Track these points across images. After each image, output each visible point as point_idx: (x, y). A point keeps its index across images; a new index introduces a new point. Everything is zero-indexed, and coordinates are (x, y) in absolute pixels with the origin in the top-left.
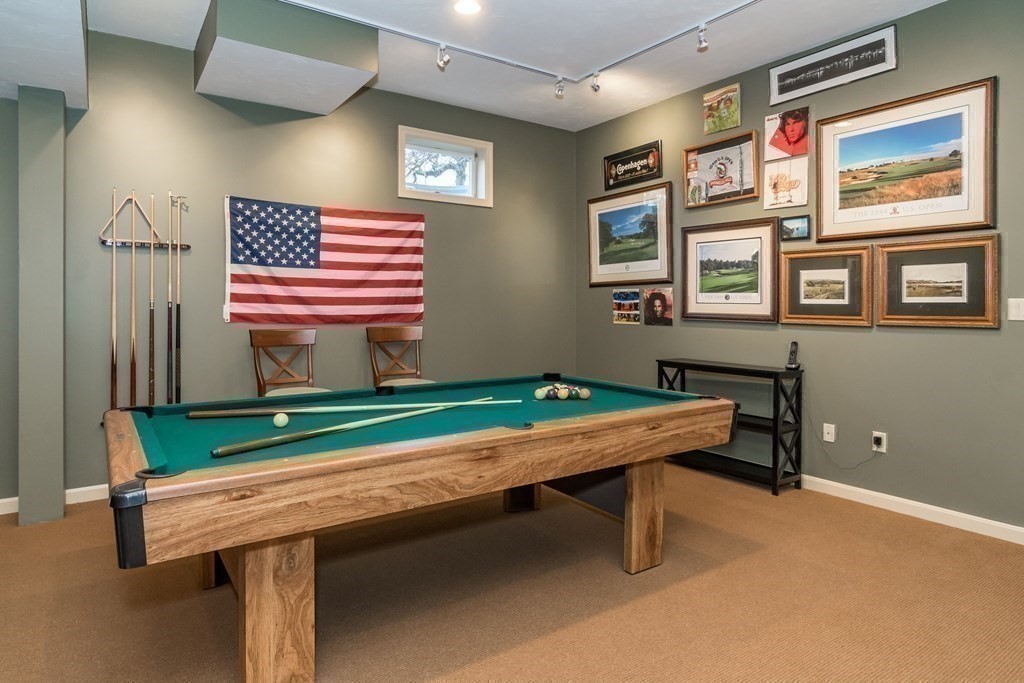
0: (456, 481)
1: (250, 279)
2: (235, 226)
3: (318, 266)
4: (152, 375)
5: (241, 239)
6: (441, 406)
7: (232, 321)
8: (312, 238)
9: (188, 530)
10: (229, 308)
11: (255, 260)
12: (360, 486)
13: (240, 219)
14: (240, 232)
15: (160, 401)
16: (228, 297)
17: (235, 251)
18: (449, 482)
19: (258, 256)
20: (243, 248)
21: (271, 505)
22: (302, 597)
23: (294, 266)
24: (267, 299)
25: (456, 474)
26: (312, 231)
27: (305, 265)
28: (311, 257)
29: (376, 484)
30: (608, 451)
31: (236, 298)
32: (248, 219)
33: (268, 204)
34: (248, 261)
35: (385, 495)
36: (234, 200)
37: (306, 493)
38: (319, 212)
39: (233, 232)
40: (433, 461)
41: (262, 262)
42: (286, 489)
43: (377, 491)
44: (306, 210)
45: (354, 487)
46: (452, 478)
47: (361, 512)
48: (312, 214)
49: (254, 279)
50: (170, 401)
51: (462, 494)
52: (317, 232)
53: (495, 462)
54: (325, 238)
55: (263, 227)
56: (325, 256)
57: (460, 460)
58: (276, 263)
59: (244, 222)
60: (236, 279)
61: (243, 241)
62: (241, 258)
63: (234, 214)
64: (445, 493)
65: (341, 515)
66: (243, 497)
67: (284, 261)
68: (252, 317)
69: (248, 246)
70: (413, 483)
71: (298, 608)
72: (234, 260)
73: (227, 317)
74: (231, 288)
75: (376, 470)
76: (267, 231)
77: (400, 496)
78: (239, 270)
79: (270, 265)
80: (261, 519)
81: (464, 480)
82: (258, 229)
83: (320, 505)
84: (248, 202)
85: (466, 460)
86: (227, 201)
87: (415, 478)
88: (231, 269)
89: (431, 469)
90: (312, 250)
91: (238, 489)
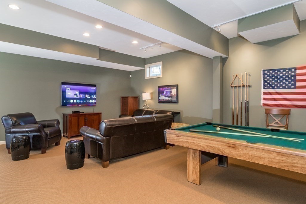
0: (223, 150)
1: (269, 93)
2: (264, 78)
3: (295, 87)
4: (241, 119)
5: (266, 82)
6: (268, 136)
7: (263, 106)
8: (293, 78)
9: (171, 139)
10: (262, 102)
11: (271, 87)
12: (198, 142)
13: (266, 76)
14: (266, 80)
15: (243, 125)
16: (262, 99)
17: (264, 85)
18: (221, 150)
19: (272, 86)
20: (267, 84)
21: (182, 140)
22: (197, 164)
23: (285, 88)
24: (275, 99)
25: (223, 148)
26: (292, 76)
27: (289, 88)
28: (292, 85)
29: (202, 143)
30: (295, 165)
31: (264, 99)
32: (268, 76)
33: (275, 70)
34: (269, 88)
35: (204, 146)
36: (264, 71)
37: (188, 140)
38: (296, 69)
39: (264, 80)
40: (215, 142)
41: (273, 88)
42: (185, 137)
43: (202, 145)
44: (290, 69)
45: (197, 142)
46: (222, 149)
47: (199, 148)
48: (293, 70)
49: (270, 93)
50: (246, 125)
51: (225, 154)
52: (295, 76)
53: (236, 149)
54: (298, 78)
55: (273, 77)
56: (298, 84)
57: (224, 145)
58: (279, 88)
59: (267, 76)
60: (265, 93)
61: (267, 82)
62: (266, 87)
63: (264, 74)
64: (220, 152)
65: (195, 147)
66: (178, 137)
67: (281, 87)
68: (270, 105)
69: (268, 84)
70: (210, 146)
71: (196, 166)
72: (264, 88)
73: (262, 104)
74: (263, 96)
75: (201, 140)
76: (275, 78)
77: (208, 148)
78: (266, 91)
79: (276, 89)
80: (181, 142)
81: (226, 151)
82: (272, 78)
83: (191, 143)
84: (269, 71)
85: (225, 145)
86: (262, 72)
87: (211, 145)
88: (263, 91)
89: (215, 144)
90: (293, 83)
91: (178, 135)
